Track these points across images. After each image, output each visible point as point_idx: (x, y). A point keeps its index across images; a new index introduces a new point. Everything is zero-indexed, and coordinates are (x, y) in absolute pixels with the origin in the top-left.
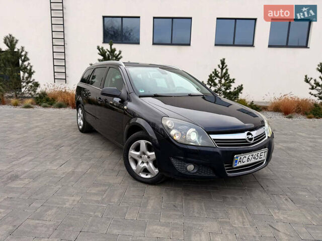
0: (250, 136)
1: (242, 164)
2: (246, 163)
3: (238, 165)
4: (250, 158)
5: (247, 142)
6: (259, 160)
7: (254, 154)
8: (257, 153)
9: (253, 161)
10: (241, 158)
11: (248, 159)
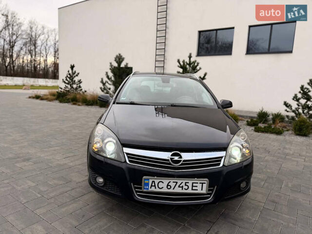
0: (176, 158)
1: (158, 190)
2: (165, 190)
3: (150, 189)
4: (173, 185)
5: (170, 164)
6: (190, 191)
7: (179, 182)
8: (184, 182)
9: (178, 190)
10: (154, 182)
11: (168, 185)
